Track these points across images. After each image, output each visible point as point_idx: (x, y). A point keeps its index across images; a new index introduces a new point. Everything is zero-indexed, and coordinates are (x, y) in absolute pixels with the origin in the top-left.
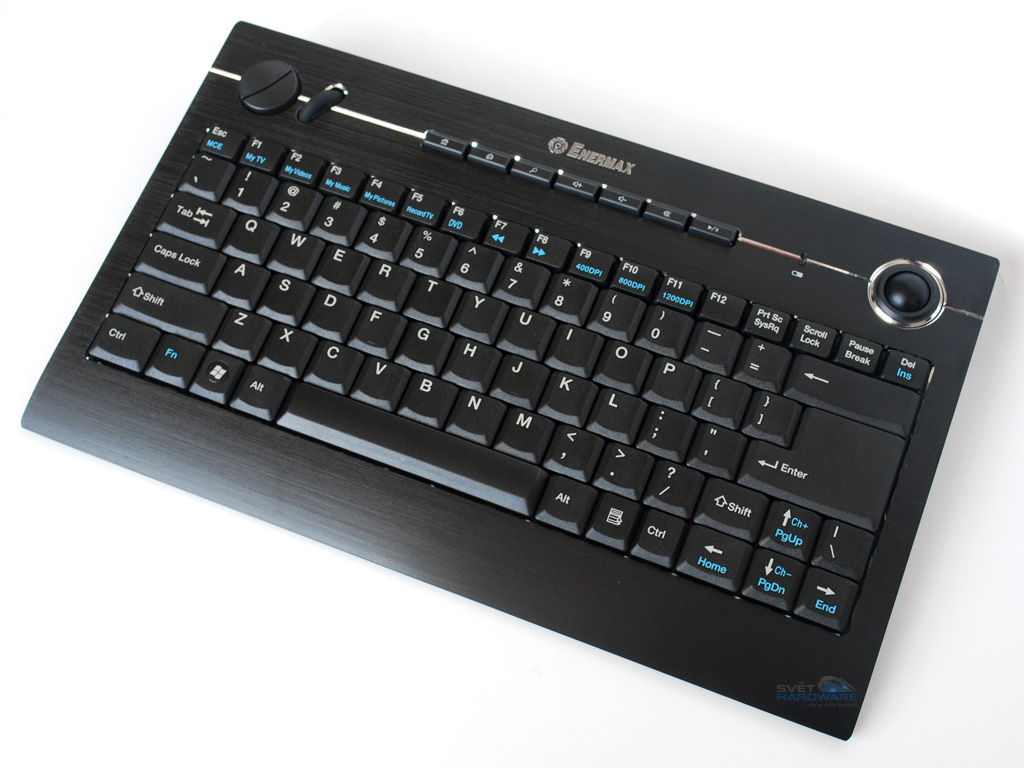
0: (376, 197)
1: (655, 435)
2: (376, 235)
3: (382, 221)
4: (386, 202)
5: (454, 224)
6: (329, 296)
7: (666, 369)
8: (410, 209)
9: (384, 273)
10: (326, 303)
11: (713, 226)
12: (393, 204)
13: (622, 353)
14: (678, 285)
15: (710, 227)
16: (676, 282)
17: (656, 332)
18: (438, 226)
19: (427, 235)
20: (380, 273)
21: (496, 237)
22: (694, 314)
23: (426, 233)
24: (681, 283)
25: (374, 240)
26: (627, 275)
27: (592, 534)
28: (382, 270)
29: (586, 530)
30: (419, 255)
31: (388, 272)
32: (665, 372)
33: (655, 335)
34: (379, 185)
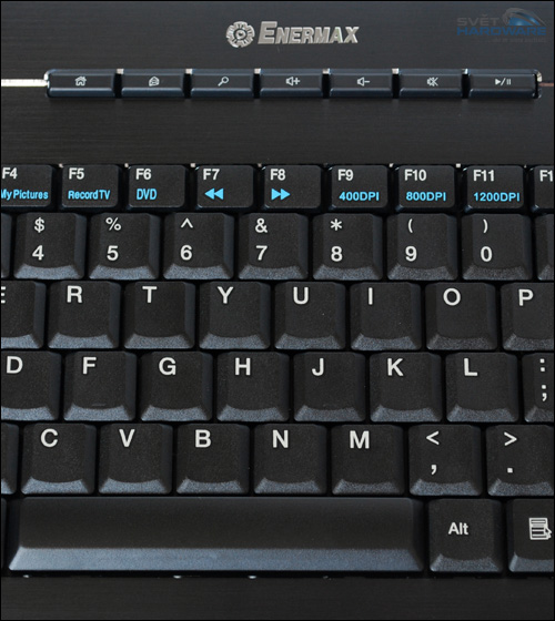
0: (16, 192)
1: (545, 395)
2: (40, 248)
3: (40, 225)
4: (34, 196)
5: (146, 194)
6: (9, 358)
7: (522, 298)
8: (73, 194)
9: (75, 298)
10: (9, 371)
11: (501, 79)
12: (46, 195)
13: (452, 297)
14: (489, 176)
15: (497, 82)
16: (484, 172)
17: (486, 251)
18: (122, 204)
19: (113, 223)
20: (69, 300)
21: (211, 194)
22: (526, 209)
23: (109, 220)
24: (492, 173)
25: (41, 256)
26: (414, 185)
27: (515, 564)
28: (70, 294)
29: (506, 561)
30: (113, 255)
31: (79, 295)
32: (521, 304)
33: (486, 256)
34: (14, 174)
